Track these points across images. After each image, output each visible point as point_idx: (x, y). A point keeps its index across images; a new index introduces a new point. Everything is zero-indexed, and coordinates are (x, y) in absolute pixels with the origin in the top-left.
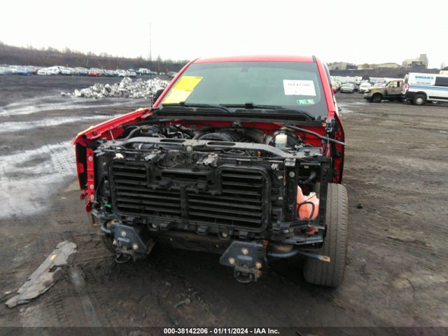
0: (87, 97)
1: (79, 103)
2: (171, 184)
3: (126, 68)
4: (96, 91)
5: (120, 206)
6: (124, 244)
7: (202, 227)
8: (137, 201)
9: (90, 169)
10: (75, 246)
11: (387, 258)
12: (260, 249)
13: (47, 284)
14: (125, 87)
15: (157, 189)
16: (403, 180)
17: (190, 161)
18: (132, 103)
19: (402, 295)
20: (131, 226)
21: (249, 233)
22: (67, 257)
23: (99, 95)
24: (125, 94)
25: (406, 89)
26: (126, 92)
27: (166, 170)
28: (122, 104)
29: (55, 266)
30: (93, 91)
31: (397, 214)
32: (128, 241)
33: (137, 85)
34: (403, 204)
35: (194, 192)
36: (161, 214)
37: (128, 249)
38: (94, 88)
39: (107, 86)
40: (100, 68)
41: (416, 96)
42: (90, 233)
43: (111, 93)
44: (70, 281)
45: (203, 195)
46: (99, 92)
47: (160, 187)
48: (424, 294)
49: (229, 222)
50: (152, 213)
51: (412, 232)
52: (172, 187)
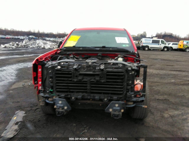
0: (7, 48)
1: (4, 50)
2: (83, 79)
3: (23, 36)
4: (12, 45)
5: (58, 90)
6: (60, 107)
7: (97, 97)
8: (67, 87)
9: (40, 75)
10: (24, 112)
11: (157, 106)
12: (123, 104)
13: (16, 130)
14: (26, 43)
15: (77, 81)
16: (152, 77)
17: (92, 68)
18: (30, 50)
19: (168, 120)
20: (64, 98)
21: (118, 98)
22: (22, 118)
23: (13, 47)
24: (26, 46)
25: (141, 45)
26: (26, 45)
27: (81, 73)
28: (25, 51)
29: (17, 122)
30: (11, 45)
31: (155, 90)
32: (62, 105)
33: (31, 42)
34: (155, 86)
35: (94, 82)
36: (77, 92)
37: (62, 109)
38: (11, 43)
39: (17, 43)
40: (11, 35)
41: (145, 47)
42: (30, 106)
43: (19, 46)
44: (27, 128)
45: (98, 83)
46: (13, 45)
47: (78, 80)
48: (176, 119)
49: (108, 93)
50: (72, 92)
51: (162, 96)
52: (84, 80)
